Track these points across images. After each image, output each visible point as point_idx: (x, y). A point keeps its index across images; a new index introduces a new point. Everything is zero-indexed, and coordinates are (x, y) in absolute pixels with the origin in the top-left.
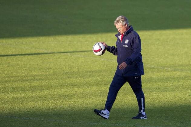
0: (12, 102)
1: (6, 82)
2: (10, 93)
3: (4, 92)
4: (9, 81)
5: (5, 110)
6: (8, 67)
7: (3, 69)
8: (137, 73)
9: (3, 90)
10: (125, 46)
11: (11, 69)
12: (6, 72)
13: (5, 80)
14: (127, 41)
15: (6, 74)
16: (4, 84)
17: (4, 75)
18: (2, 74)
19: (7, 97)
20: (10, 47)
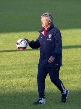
0: (80, 82)
1: (75, 65)
2: (78, 74)
3: (73, 73)
4: (77, 64)
5: (74, 88)
6: (77, 52)
7: (72, 54)
8: (57, 64)
9: (73, 72)
10: (49, 40)
11: (79, 54)
12: (75, 57)
13: (74, 63)
14: (50, 36)
15: (75, 58)
16: (73, 67)
17: (73, 59)
18: (71, 58)
19: (75, 78)
20: (78, 36)
